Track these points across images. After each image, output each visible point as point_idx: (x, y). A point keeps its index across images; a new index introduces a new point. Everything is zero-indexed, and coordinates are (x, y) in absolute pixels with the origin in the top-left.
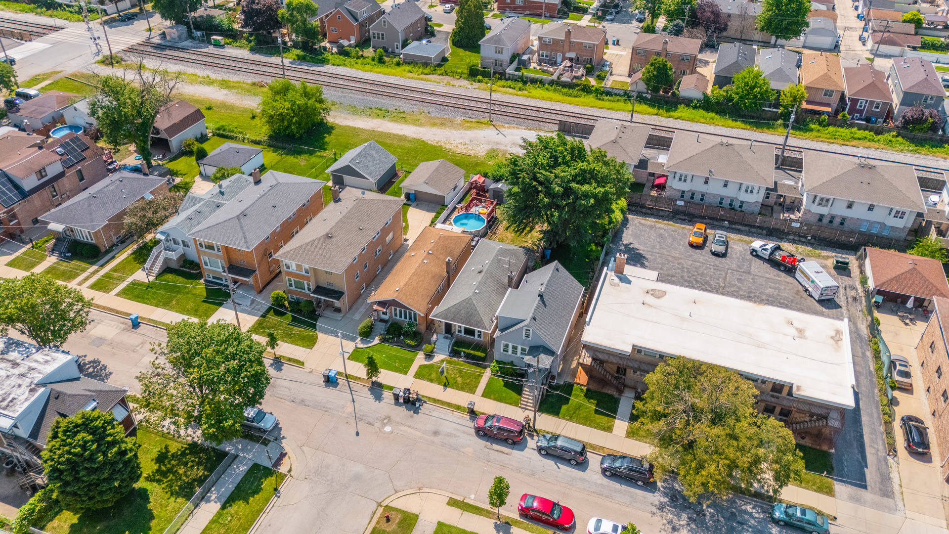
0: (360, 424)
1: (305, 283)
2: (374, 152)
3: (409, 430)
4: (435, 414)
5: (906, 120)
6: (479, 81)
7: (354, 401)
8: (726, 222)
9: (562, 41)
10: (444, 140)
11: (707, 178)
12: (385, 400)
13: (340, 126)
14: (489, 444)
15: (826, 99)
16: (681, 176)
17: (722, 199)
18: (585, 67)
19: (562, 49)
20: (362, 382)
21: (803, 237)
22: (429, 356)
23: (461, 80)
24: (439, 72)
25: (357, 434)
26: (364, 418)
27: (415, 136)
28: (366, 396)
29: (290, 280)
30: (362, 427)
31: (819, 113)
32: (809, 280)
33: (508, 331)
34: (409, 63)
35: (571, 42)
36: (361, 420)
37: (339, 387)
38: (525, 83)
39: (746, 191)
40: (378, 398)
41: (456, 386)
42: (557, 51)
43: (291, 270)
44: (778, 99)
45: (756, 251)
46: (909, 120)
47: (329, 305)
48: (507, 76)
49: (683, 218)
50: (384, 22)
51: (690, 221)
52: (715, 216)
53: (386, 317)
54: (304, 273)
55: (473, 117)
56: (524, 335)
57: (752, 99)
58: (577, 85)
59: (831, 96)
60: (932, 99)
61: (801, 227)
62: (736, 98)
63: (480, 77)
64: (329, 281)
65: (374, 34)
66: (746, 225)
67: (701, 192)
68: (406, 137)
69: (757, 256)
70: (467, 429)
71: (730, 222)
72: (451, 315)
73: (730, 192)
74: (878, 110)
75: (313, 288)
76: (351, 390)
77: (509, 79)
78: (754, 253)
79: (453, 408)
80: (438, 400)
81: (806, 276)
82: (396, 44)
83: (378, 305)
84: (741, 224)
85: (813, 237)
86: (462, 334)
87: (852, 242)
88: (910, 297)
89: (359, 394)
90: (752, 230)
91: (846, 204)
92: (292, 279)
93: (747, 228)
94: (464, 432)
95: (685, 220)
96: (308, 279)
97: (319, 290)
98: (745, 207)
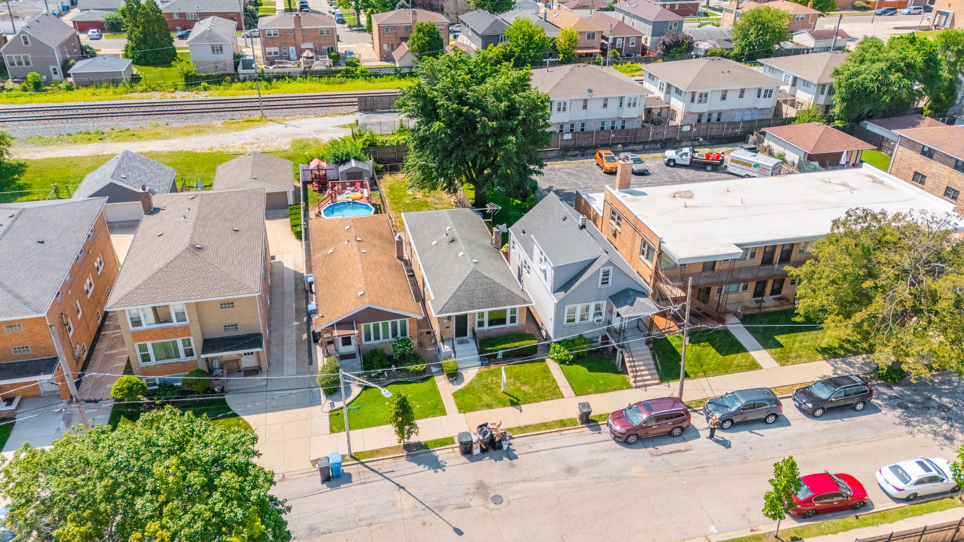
0: (446, 514)
1: (179, 342)
2: (138, 164)
3: (529, 485)
4: (539, 446)
5: (667, 46)
6: (205, 89)
7: (401, 487)
8: (620, 146)
9: (294, 30)
10: (217, 146)
11: (586, 101)
12: (449, 463)
13: (35, 162)
14: (651, 449)
15: (590, 42)
16: (560, 104)
17: (603, 123)
18: (330, 57)
19: (293, 41)
20: (386, 454)
21: (695, 140)
22: (454, 376)
23: (177, 92)
24: (139, 88)
25: (459, 532)
26: (444, 503)
27: (170, 149)
28: (414, 470)
29: (143, 348)
30: (456, 518)
31: (591, 55)
32: (750, 166)
33: (578, 283)
34: (86, 85)
35: (303, 30)
36: (442, 508)
37: (354, 479)
38: (269, 80)
39: (629, 105)
40: (436, 464)
41: (529, 399)
42: (288, 44)
43: (144, 326)
44: (554, 47)
45: (674, 160)
46: (670, 44)
47: (233, 368)
48: (241, 77)
49: (574, 153)
50: (25, 38)
51: (582, 155)
52: (606, 142)
53: (351, 349)
54: (175, 323)
55: (235, 117)
56: (600, 281)
57: (535, 48)
58: (339, 72)
59: (593, 37)
60: (675, 24)
61: (691, 130)
62: (517, 50)
63: (204, 84)
64: (229, 322)
65: (10, 58)
66: (639, 143)
67: (581, 121)
68: (158, 152)
69: (676, 165)
70: (604, 445)
71: (624, 145)
72: (464, 302)
73: (612, 112)
74: (634, 46)
75: (196, 344)
76: (381, 474)
77: (244, 80)
78: (672, 164)
79: (556, 426)
80: (526, 427)
81: (744, 164)
82: (51, 68)
83: (338, 329)
84: (634, 143)
85: (705, 138)
86: (486, 326)
87: (737, 133)
88: (842, 153)
89: (400, 473)
90: (647, 146)
91: (720, 95)
92: (149, 345)
93: (641, 147)
94: (605, 451)
95: (576, 155)
96: (186, 330)
97: (210, 344)
98: (627, 126)
